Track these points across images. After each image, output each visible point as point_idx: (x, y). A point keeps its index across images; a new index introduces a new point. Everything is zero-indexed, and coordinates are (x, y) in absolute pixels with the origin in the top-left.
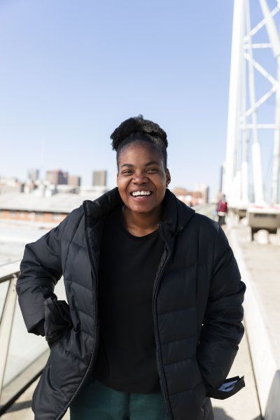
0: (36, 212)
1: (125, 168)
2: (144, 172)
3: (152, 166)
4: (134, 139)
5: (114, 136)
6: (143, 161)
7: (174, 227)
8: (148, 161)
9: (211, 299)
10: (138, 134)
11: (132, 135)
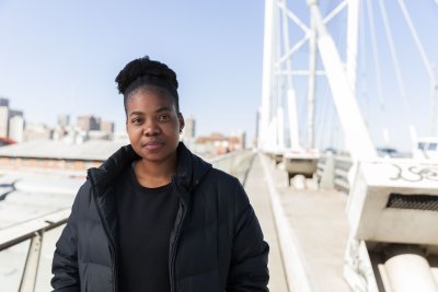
0: (66, 160)
1: (135, 116)
2: (155, 119)
3: (164, 112)
4: (142, 83)
5: (119, 79)
6: (154, 107)
7: (188, 180)
8: (159, 108)
9: (234, 263)
10: (145, 78)
11: (139, 79)
